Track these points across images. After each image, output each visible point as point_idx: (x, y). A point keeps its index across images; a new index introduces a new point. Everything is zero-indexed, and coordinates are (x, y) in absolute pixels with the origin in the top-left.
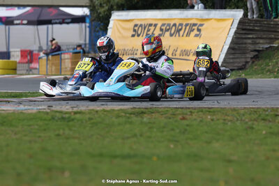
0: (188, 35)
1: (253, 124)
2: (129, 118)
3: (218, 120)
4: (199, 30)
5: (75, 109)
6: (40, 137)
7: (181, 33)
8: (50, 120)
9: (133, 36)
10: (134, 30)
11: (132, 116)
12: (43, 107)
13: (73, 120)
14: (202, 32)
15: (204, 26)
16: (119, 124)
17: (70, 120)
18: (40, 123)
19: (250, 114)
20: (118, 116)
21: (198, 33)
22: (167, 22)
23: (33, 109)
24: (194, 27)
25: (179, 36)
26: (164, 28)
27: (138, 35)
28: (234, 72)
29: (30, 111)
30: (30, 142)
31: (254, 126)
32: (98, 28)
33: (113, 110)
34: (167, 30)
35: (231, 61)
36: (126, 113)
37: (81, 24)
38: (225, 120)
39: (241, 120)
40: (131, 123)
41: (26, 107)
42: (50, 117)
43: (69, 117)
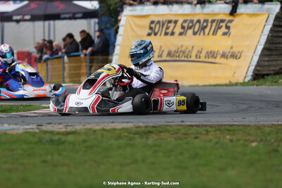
0: (215, 33)
1: (279, 146)
2: (131, 139)
3: (238, 140)
4: (228, 27)
5: (69, 129)
6: (22, 164)
7: (207, 30)
8: (36, 143)
9: (149, 35)
10: (151, 28)
11: (136, 136)
12: (31, 126)
13: (63, 143)
14: (232, 30)
15: (234, 23)
16: (119, 147)
17: (60, 143)
18: (25, 147)
19: (277, 133)
20: (119, 137)
21: (227, 31)
22: (189, 18)
23: (20, 129)
24: (221, 24)
25: (204, 34)
26: (186, 25)
27: (156, 34)
28: (269, 78)
29: (15, 132)
30: (10, 171)
31: (280, 149)
32: (108, 25)
33: (115, 129)
34: (189, 28)
35: (267, 64)
36: (129, 133)
37: (88, 20)
38: (246, 141)
39: (266, 141)
40: (132, 146)
41: (11, 127)
42: (36, 139)
43: (59, 140)
